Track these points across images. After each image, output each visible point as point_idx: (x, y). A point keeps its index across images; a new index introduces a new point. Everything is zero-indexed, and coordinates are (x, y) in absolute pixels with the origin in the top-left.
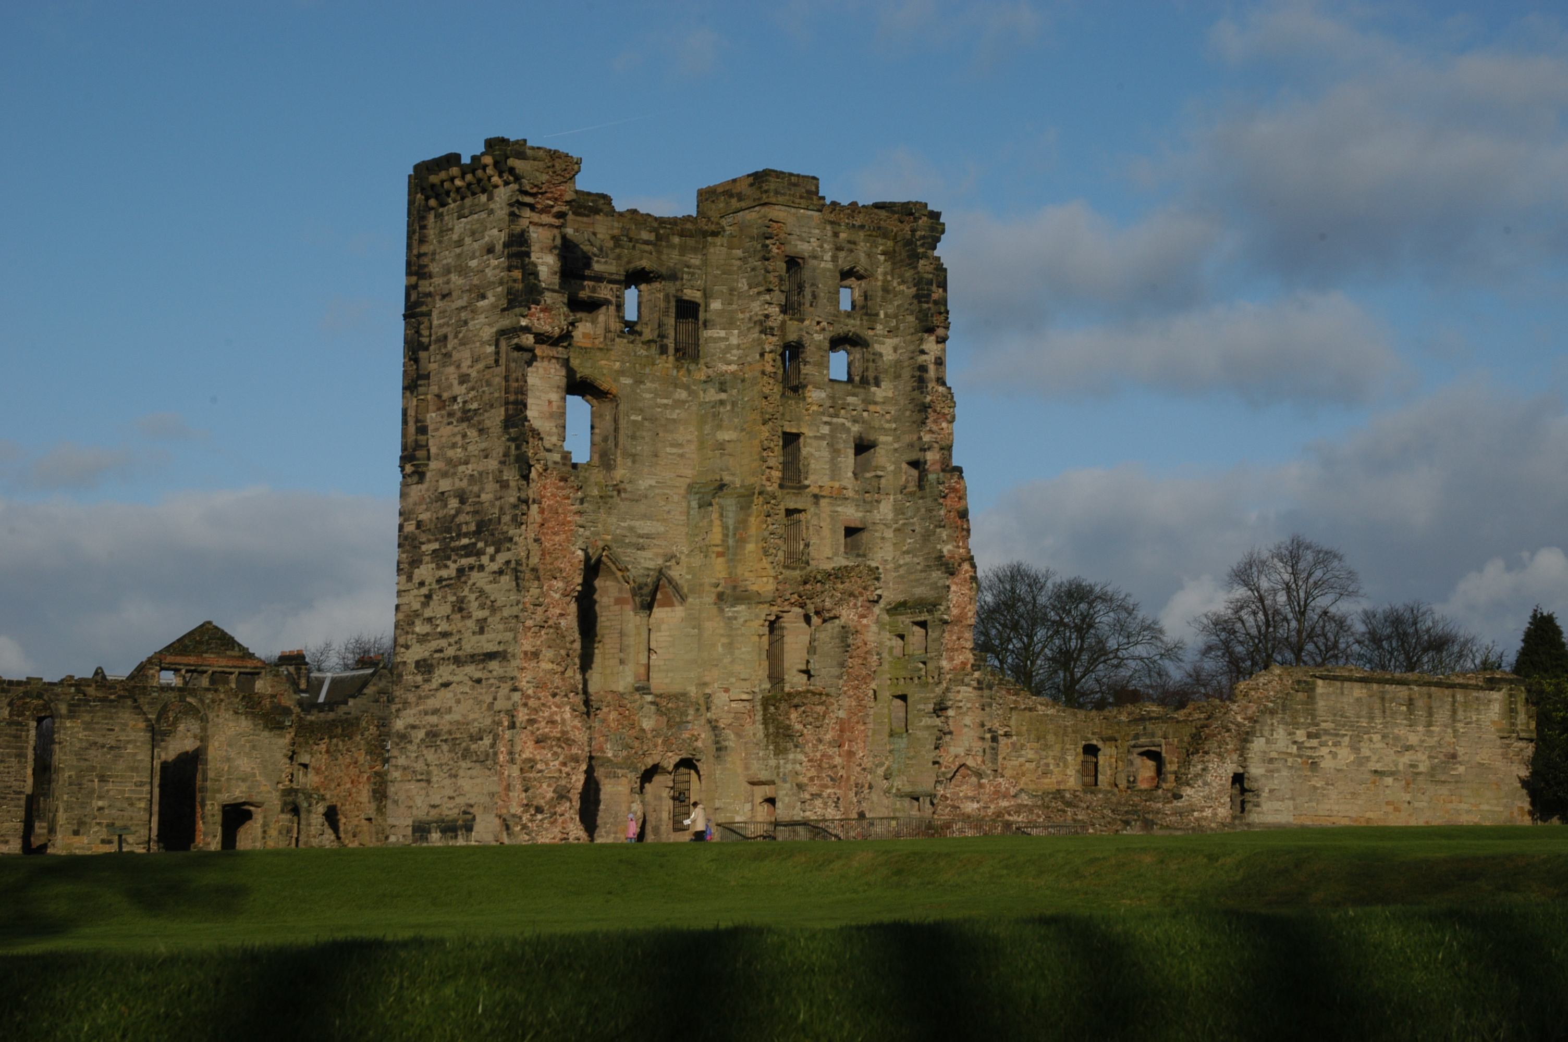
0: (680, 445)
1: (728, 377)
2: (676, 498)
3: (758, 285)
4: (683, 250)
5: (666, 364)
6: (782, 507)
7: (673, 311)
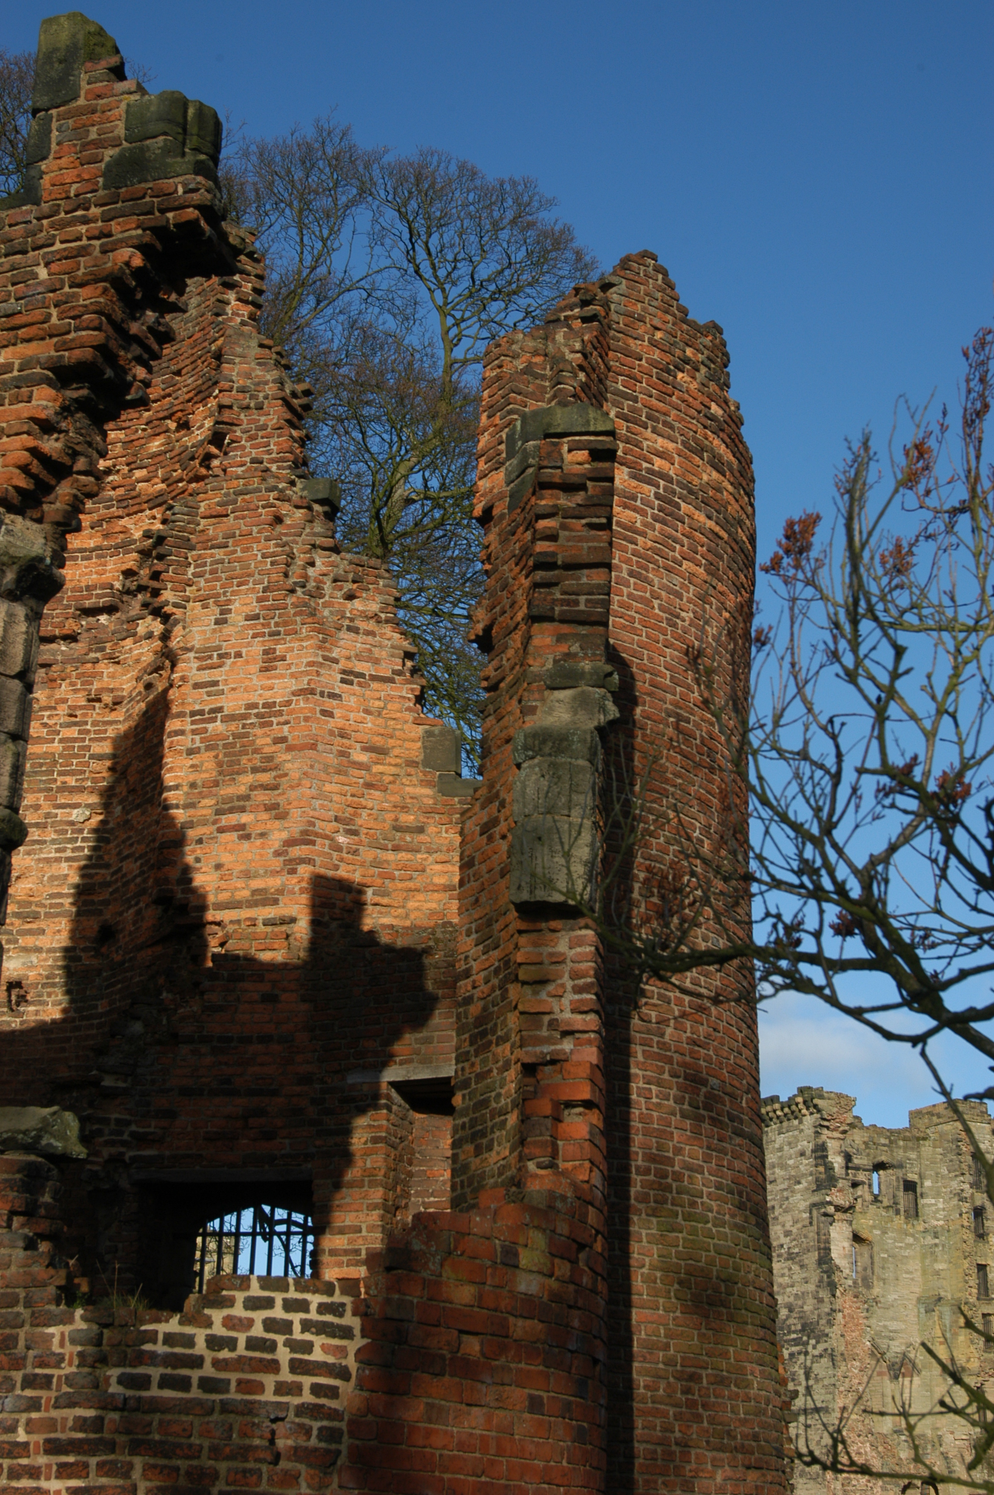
0: (911, 1273)
1: (939, 1229)
2: (910, 1306)
3: (955, 1171)
4: (906, 1149)
5: (899, 1221)
6: (980, 1312)
7: (902, 1187)
